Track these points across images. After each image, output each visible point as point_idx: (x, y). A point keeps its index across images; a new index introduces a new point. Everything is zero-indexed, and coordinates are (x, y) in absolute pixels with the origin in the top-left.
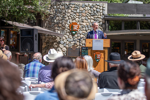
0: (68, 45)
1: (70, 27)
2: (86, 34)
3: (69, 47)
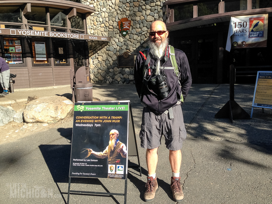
0: (118, 51)
2: (141, 33)
3: (120, 54)
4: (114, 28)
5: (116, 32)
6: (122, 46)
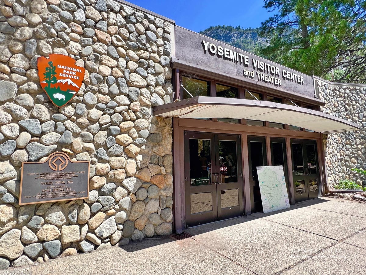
0: (25, 148)
1: (43, 71)
2: (113, 108)
3: (32, 158)
4: (12, 72)
5: (25, 86)
6: (43, 133)
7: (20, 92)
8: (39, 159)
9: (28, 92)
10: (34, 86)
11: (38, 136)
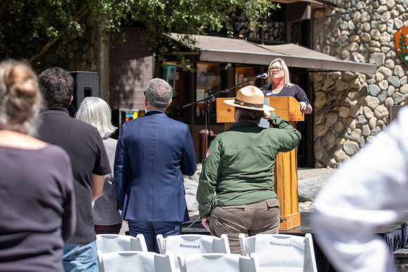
0: (392, 96)
3: (396, 103)
4: (382, 46)
5: (389, 55)
6: (401, 86)
7: (386, 59)
8: (399, 104)
9: (391, 58)
10: (394, 54)
11: (398, 88)
